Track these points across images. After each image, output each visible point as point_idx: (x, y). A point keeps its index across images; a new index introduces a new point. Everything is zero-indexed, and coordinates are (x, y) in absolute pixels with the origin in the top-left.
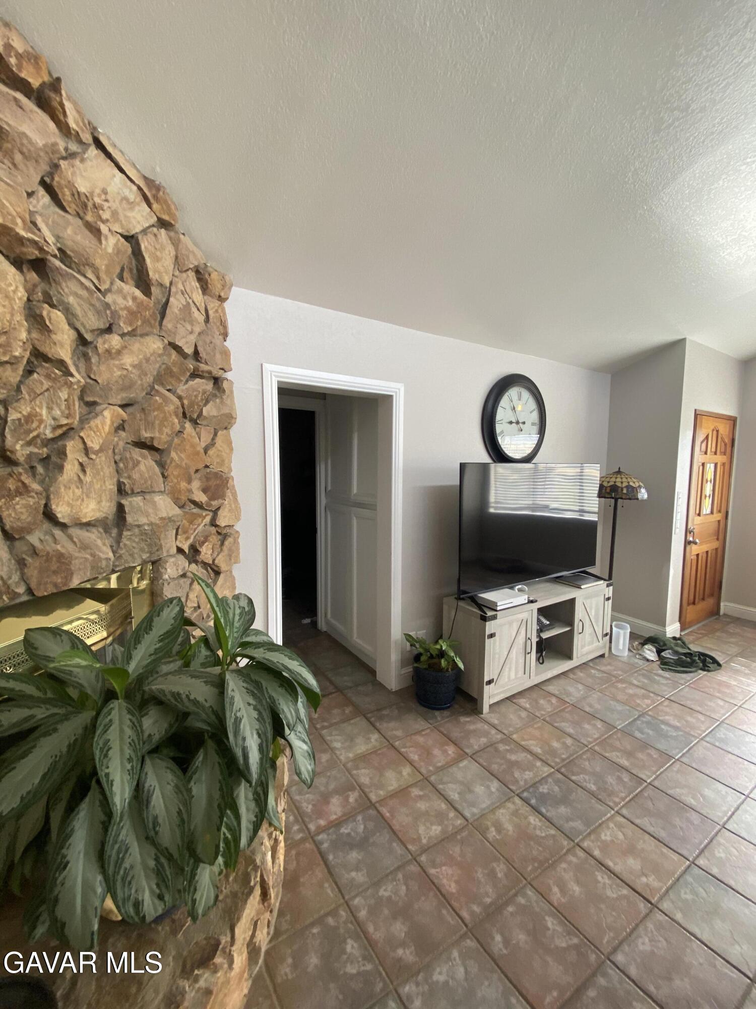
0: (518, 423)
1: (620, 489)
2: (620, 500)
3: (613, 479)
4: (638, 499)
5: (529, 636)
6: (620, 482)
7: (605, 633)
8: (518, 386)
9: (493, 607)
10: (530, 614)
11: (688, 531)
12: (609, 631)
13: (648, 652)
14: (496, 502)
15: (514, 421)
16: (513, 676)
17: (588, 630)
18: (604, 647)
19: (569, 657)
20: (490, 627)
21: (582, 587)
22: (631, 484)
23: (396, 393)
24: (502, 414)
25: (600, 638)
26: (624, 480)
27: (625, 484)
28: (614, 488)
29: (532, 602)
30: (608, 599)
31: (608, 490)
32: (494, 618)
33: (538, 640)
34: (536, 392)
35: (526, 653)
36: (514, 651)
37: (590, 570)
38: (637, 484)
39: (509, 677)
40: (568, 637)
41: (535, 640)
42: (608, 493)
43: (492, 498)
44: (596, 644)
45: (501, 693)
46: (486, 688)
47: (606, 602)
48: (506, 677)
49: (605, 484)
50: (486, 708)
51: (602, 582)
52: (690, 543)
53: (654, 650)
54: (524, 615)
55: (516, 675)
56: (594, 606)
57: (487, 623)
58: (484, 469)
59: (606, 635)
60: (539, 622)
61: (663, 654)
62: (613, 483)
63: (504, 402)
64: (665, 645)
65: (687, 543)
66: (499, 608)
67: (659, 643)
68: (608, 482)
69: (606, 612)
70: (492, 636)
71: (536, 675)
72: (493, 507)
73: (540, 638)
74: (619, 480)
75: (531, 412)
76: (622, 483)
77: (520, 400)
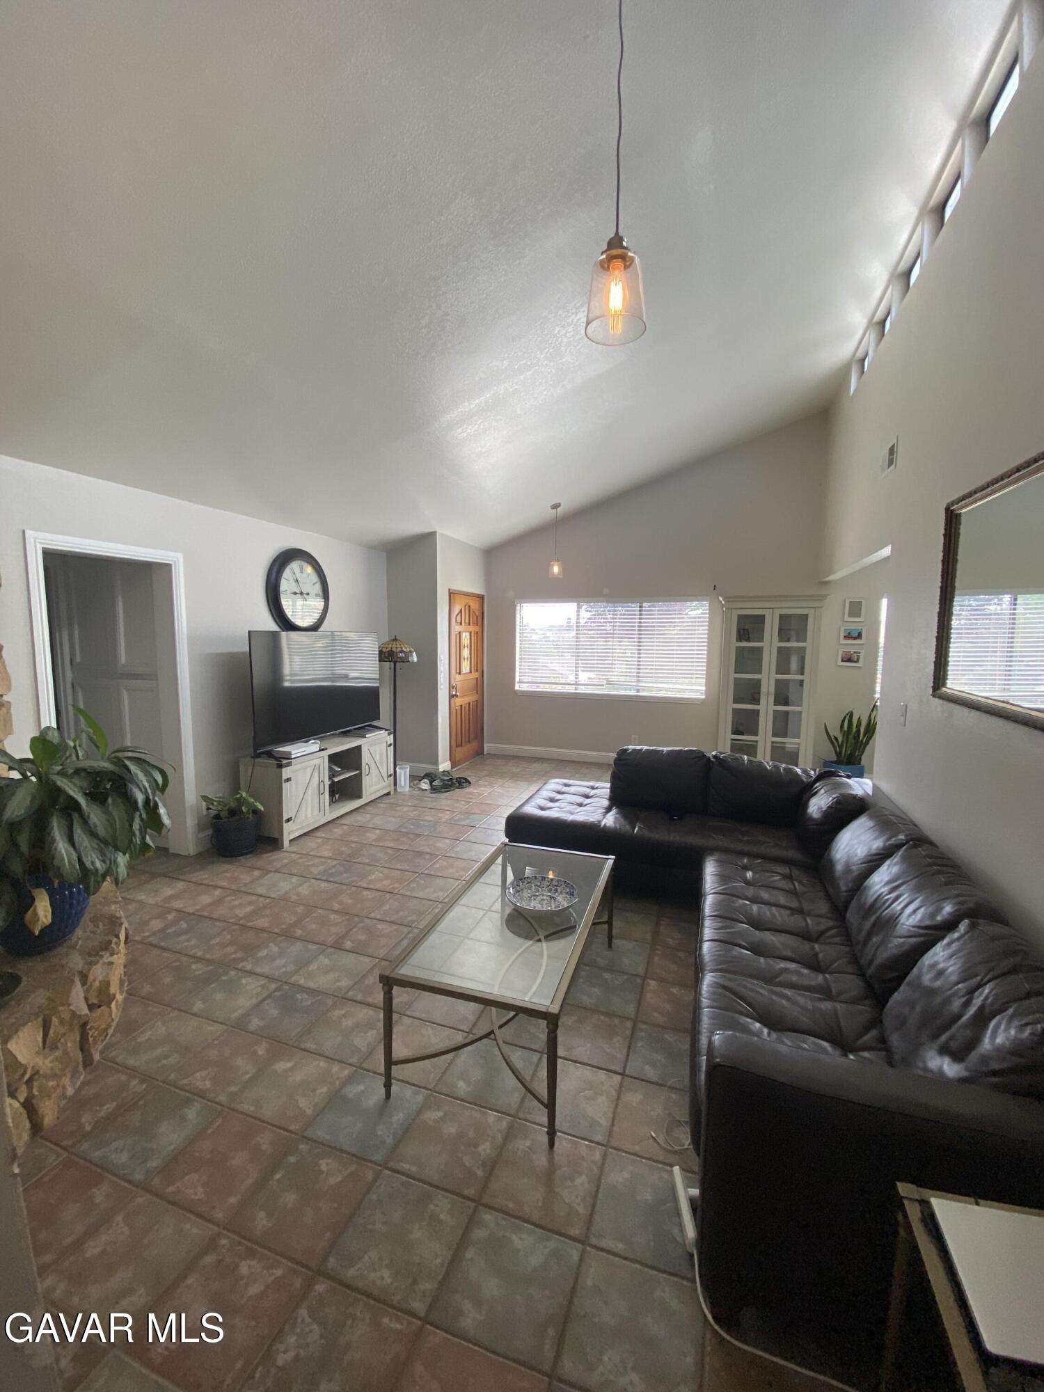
0: (302, 593)
1: (395, 654)
2: (398, 664)
3: (390, 646)
4: (409, 661)
5: (322, 779)
6: (395, 647)
7: (389, 774)
8: (299, 560)
9: (288, 756)
10: (322, 761)
11: (451, 687)
12: (392, 772)
13: (424, 784)
14: (291, 675)
15: (298, 592)
16: (309, 814)
17: (374, 771)
18: (390, 786)
19: (360, 796)
20: (286, 772)
21: (367, 736)
22: (404, 649)
23: (175, 562)
24: (286, 585)
25: (386, 779)
26: (398, 646)
27: (399, 649)
28: (391, 653)
29: (323, 750)
30: (390, 745)
31: (386, 655)
32: (289, 764)
33: (330, 783)
34: (317, 567)
35: (321, 794)
36: (310, 792)
37: (375, 723)
38: (408, 650)
39: (306, 815)
40: (358, 779)
41: (327, 783)
42: (386, 658)
43: (287, 670)
44: (382, 784)
45: (298, 829)
46: (285, 825)
47: (389, 748)
48: (304, 815)
49: (384, 650)
50: (286, 843)
51: (384, 731)
52: (453, 696)
53: (428, 782)
54: (317, 762)
55: (312, 812)
56: (378, 752)
57: (283, 769)
58: (274, 636)
59: (391, 775)
60: (330, 769)
61: (433, 784)
62: (390, 649)
63: (287, 574)
64: (435, 777)
65: (451, 696)
66: (293, 757)
67: (430, 777)
68: (387, 648)
69: (389, 757)
70: (288, 780)
71: (330, 812)
72: (288, 680)
73: (333, 780)
74: (394, 646)
75: (314, 584)
76: (397, 648)
77: (302, 572)
